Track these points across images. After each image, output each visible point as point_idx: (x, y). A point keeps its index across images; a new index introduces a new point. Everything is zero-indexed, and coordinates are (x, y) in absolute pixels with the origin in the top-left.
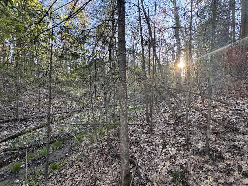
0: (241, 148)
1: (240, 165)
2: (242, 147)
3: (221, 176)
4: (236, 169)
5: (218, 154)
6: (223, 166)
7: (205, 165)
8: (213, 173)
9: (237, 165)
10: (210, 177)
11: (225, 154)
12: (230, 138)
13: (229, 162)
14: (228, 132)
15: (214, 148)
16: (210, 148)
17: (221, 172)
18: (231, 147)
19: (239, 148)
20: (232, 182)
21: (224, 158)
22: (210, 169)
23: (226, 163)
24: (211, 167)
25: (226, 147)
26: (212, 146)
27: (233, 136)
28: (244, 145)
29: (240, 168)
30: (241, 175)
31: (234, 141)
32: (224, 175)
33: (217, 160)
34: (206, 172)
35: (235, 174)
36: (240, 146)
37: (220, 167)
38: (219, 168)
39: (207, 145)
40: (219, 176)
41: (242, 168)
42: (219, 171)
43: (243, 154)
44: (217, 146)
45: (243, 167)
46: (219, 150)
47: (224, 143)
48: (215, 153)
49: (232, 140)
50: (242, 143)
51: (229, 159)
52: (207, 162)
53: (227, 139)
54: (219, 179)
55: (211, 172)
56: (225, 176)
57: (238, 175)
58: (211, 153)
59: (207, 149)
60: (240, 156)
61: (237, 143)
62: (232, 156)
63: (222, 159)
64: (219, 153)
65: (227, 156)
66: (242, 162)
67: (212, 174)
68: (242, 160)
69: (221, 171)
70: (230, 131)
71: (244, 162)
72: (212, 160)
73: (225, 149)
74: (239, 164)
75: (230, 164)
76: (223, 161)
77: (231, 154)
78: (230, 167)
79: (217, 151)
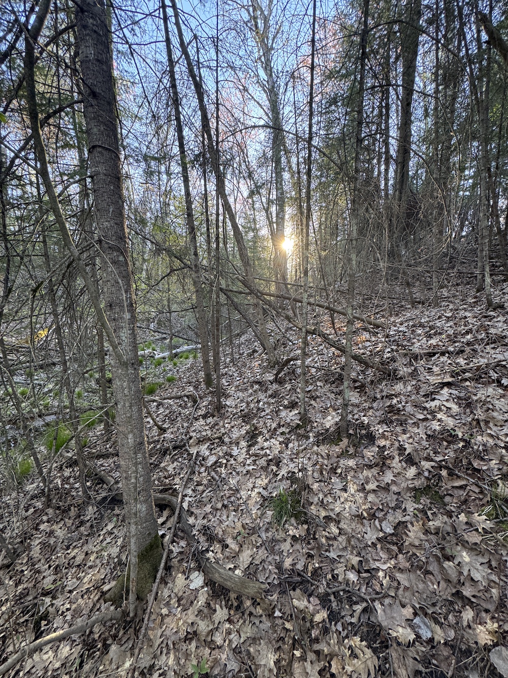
0: (402, 408)
1: (401, 443)
2: (404, 406)
3: (370, 476)
4: (396, 453)
5: (364, 432)
6: (373, 454)
7: (342, 461)
8: (356, 475)
9: (397, 444)
10: (351, 486)
11: (376, 428)
12: (384, 394)
13: (382, 443)
14: (380, 381)
15: (357, 420)
16: (350, 421)
17: (370, 467)
18: (386, 411)
19: (399, 410)
20: (390, 482)
21: (374, 437)
22: (351, 467)
23: (379, 446)
24: (351, 463)
25: (378, 414)
26: (353, 415)
27: (389, 387)
28: (407, 403)
29: (401, 449)
30: (403, 463)
31: (390, 397)
32: (375, 471)
33: (363, 444)
34: (342, 477)
35: (394, 465)
36: (400, 405)
37: (369, 458)
38: (366, 460)
39: (345, 415)
40: (367, 477)
41: (405, 449)
42: (366, 465)
43: (406, 420)
44: (363, 414)
45: (407, 446)
46: (366, 422)
47: (375, 405)
48: (358, 431)
49: (387, 397)
50: (403, 398)
51: (383, 436)
52: (344, 454)
53: (378, 396)
54: (367, 483)
55: (352, 473)
56: (378, 473)
57: (400, 464)
58: (351, 432)
59: (344, 424)
60: (401, 425)
61: (395, 401)
62: (388, 429)
63: (371, 438)
64: (365, 429)
65: (381, 431)
66: (405, 437)
67: (354, 477)
68: (404, 432)
69: (370, 466)
70: (384, 379)
71: (408, 435)
72: (354, 446)
73: (376, 417)
74: (400, 441)
75: (384, 446)
76: (374, 444)
77: (387, 424)
78: (386, 453)
79: (362, 426)
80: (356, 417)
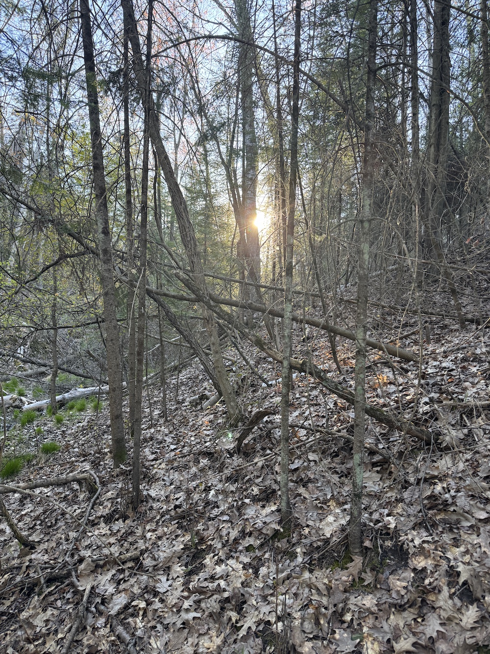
0: (450, 501)
1: (452, 563)
2: (454, 497)
3: (401, 624)
4: (443, 582)
5: (389, 543)
6: (405, 584)
7: (353, 600)
8: (377, 623)
9: (444, 565)
10: (369, 645)
11: (410, 537)
12: (421, 475)
13: (420, 563)
14: (414, 452)
15: (378, 521)
16: (365, 525)
17: (400, 608)
18: (425, 506)
19: (445, 503)
20: (434, 635)
21: (407, 553)
22: (368, 610)
23: (414, 570)
24: (369, 601)
25: (412, 510)
26: (371, 514)
27: (428, 463)
28: (458, 491)
29: (452, 573)
30: (456, 600)
31: (430, 480)
32: (409, 615)
33: (388, 565)
34: (354, 629)
35: (441, 603)
36: (447, 496)
37: (398, 592)
38: (394, 595)
39: (356, 513)
40: (396, 628)
41: (458, 574)
42: (395, 605)
43: (458, 522)
44: (386, 511)
45: (461, 568)
46: (392, 526)
47: (406, 495)
48: (379, 542)
49: (426, 480)
50: (452, 483)
51: (421, 551)
52: (356, 586)
53: (412, 480)
54: (397, 638)
55: (370, 621)
56: (415, 620)
57: (450, 602)
58: (367, 543)
59: (354, 530)
60: (451, 530)
61: (439, 488)
62: (429, 539)
63: (401, 555)
64: (391, 539)
65: (417, 542)
66: (457, 551)
67: (374, 628)
68: (456, 543)
69: (401, 606)
70: (419, 449)
71: (462, 549)
72: (372, 569)
73: (409, 516)
74: (449, 560)
75: (424, 569)
76: (406, 565)
77: (427, 530)
78: (427, 582)
79: (386, 533)
80: (376, 516)
